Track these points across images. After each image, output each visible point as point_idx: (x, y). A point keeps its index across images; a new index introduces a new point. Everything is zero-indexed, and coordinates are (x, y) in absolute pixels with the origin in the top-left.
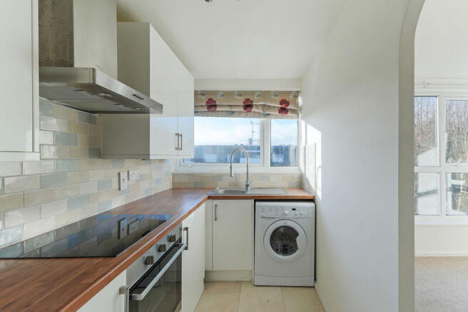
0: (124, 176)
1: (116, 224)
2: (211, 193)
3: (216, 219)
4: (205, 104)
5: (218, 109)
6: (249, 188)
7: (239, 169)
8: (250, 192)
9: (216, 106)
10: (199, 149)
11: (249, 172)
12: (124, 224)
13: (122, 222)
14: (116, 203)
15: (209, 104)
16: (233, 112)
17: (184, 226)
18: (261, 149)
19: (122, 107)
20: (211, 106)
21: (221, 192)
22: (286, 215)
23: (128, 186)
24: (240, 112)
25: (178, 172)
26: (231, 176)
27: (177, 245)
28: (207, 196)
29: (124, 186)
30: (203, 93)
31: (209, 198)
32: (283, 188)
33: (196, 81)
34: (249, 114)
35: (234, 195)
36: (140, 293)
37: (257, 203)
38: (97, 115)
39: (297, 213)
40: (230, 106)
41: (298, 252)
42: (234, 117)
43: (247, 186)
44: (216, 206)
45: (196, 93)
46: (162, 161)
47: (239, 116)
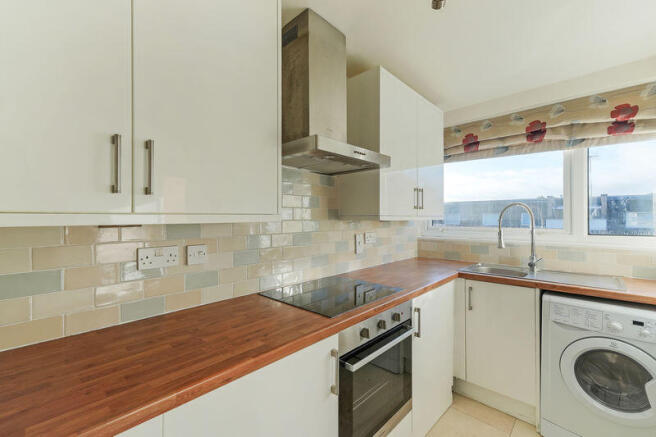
0: (360, 238)
1: (352, 288)
2: (465, 269)
3: (471, 308)
4: (461, 143)
5: (480, 147)
6: (536, 269)
7: (517, 237)
8: (537, 276)
9: (477, 143)
10: (454, 208)
11: (536, 243)
12: (360, 290)
13: (358, 288)
14: (353, 266)
15: (467, 142)
16: (507, 148)
17: (414, 306)
18: (566, 203)
19: (349, 167)
20: (470, 145)
21: (484, 270)
22: (615, 330)
23: (364, 250)
24: (522, 146)
25: (425, 238)
26: (500, 247)
27: (405, 326)
28: (455, 273)
29: (360, 249)
30: (458, 129)
31: (461, 275)
32: (617, 279)
33: (447, 116)
34: (540, 145)
35: (505, 277)
36: (353, 363)
37: (546, 297)
38: (335, 177)
39: (646, 331)
40: (502, 139)
41: (647, 413)
42: (509, 155)
43: (531, 265)
44: (471, 288)
45: (447, 132)
46: (403, 223)
47: (518, 152)
